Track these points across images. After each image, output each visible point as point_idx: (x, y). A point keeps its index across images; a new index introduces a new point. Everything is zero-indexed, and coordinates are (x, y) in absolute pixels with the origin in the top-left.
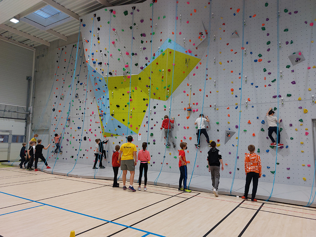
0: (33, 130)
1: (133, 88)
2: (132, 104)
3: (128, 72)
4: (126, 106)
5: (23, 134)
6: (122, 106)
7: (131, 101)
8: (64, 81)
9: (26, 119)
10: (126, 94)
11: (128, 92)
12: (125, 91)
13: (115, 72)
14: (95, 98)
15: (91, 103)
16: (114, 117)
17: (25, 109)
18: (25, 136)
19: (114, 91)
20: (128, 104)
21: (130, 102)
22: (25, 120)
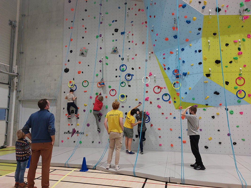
0: (20, 101)
1: (243, 35)
2: (242, 60)
3: (247, 9)
4: (231, 62)
5: (6, 106)
6: (225, 62)
7: (241, 55)
8: (86, 29)
9: (9, 83)
10: (231, 43)
11: (235, 42)
12: (230, 40)
13: (225, 8)
14: (152, 53)
15: (146, 61)
16: (211, 78)
17: (8, 69)
18: (8, 110)
19: (211, 39)
20: (235, 59)
21: (238, 57)
22: (8, 86)
